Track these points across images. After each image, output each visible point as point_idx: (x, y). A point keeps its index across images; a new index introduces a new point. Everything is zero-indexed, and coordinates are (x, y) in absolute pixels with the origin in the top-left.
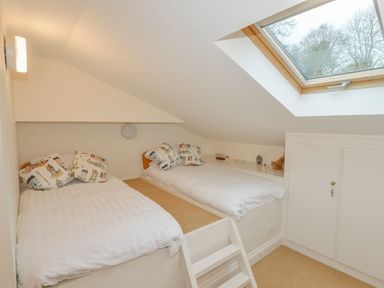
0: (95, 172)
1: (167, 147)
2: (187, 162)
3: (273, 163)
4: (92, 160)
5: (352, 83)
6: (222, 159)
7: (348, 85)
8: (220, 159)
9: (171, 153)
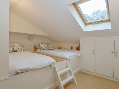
0: (21, 49)
1: (43, 43)
2: (50, 48)
3: (76, 48)
4: (20, 45)
5: (99, 22)
6: (60, 48)
7: (98, 23)
8: (59, 48)
9: (45, 45)
